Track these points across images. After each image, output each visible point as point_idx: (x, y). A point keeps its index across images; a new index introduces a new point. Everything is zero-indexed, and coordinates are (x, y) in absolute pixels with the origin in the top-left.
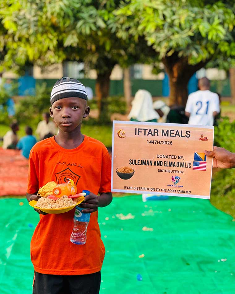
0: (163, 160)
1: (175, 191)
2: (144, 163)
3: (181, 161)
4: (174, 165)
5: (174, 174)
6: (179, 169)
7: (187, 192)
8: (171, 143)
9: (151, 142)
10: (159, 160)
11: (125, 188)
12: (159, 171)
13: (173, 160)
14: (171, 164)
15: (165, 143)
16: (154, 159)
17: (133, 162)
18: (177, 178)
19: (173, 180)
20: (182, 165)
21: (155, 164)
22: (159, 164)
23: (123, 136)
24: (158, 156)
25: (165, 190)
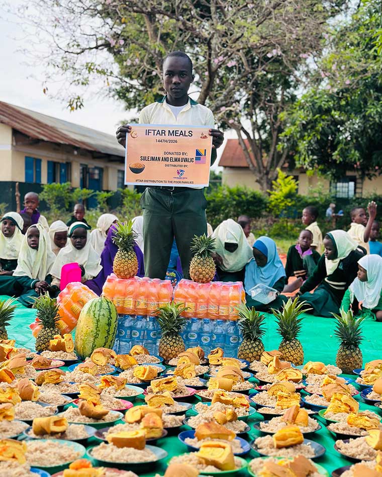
0: (169, 156)
1: (180, 182)
2: (153, 159)
3: (185, 157)
4: (179, 160)
5: (179, 168)
6: (183, 163)
7: (191, 182)
8: (176, 142)
9: (159, 141)
10: (166, 156)
11: (137, 181)
12: (166, 165)
13: (178, 157)
14: (176, 160)
15: (171, 141)
16: (162, 155)
17: (143, 158)
18: (182, 171)
19: (178, 173)
20: (186, 160)
21: (162, 160)
22: (166, 159)
23: (135, 136)
24: (166, 153)
25: (171, 182)
